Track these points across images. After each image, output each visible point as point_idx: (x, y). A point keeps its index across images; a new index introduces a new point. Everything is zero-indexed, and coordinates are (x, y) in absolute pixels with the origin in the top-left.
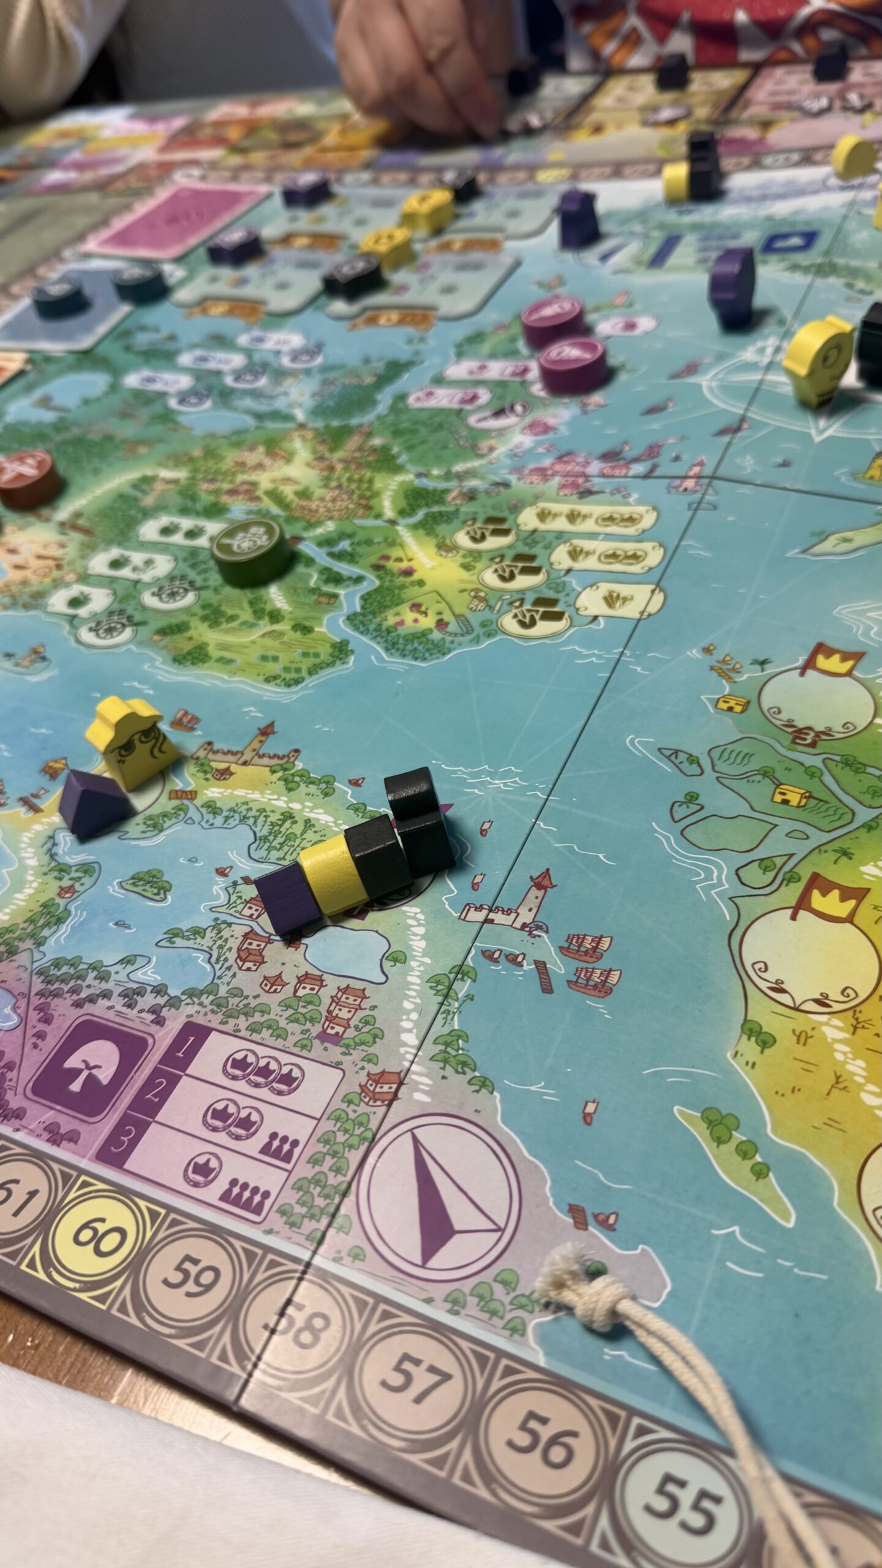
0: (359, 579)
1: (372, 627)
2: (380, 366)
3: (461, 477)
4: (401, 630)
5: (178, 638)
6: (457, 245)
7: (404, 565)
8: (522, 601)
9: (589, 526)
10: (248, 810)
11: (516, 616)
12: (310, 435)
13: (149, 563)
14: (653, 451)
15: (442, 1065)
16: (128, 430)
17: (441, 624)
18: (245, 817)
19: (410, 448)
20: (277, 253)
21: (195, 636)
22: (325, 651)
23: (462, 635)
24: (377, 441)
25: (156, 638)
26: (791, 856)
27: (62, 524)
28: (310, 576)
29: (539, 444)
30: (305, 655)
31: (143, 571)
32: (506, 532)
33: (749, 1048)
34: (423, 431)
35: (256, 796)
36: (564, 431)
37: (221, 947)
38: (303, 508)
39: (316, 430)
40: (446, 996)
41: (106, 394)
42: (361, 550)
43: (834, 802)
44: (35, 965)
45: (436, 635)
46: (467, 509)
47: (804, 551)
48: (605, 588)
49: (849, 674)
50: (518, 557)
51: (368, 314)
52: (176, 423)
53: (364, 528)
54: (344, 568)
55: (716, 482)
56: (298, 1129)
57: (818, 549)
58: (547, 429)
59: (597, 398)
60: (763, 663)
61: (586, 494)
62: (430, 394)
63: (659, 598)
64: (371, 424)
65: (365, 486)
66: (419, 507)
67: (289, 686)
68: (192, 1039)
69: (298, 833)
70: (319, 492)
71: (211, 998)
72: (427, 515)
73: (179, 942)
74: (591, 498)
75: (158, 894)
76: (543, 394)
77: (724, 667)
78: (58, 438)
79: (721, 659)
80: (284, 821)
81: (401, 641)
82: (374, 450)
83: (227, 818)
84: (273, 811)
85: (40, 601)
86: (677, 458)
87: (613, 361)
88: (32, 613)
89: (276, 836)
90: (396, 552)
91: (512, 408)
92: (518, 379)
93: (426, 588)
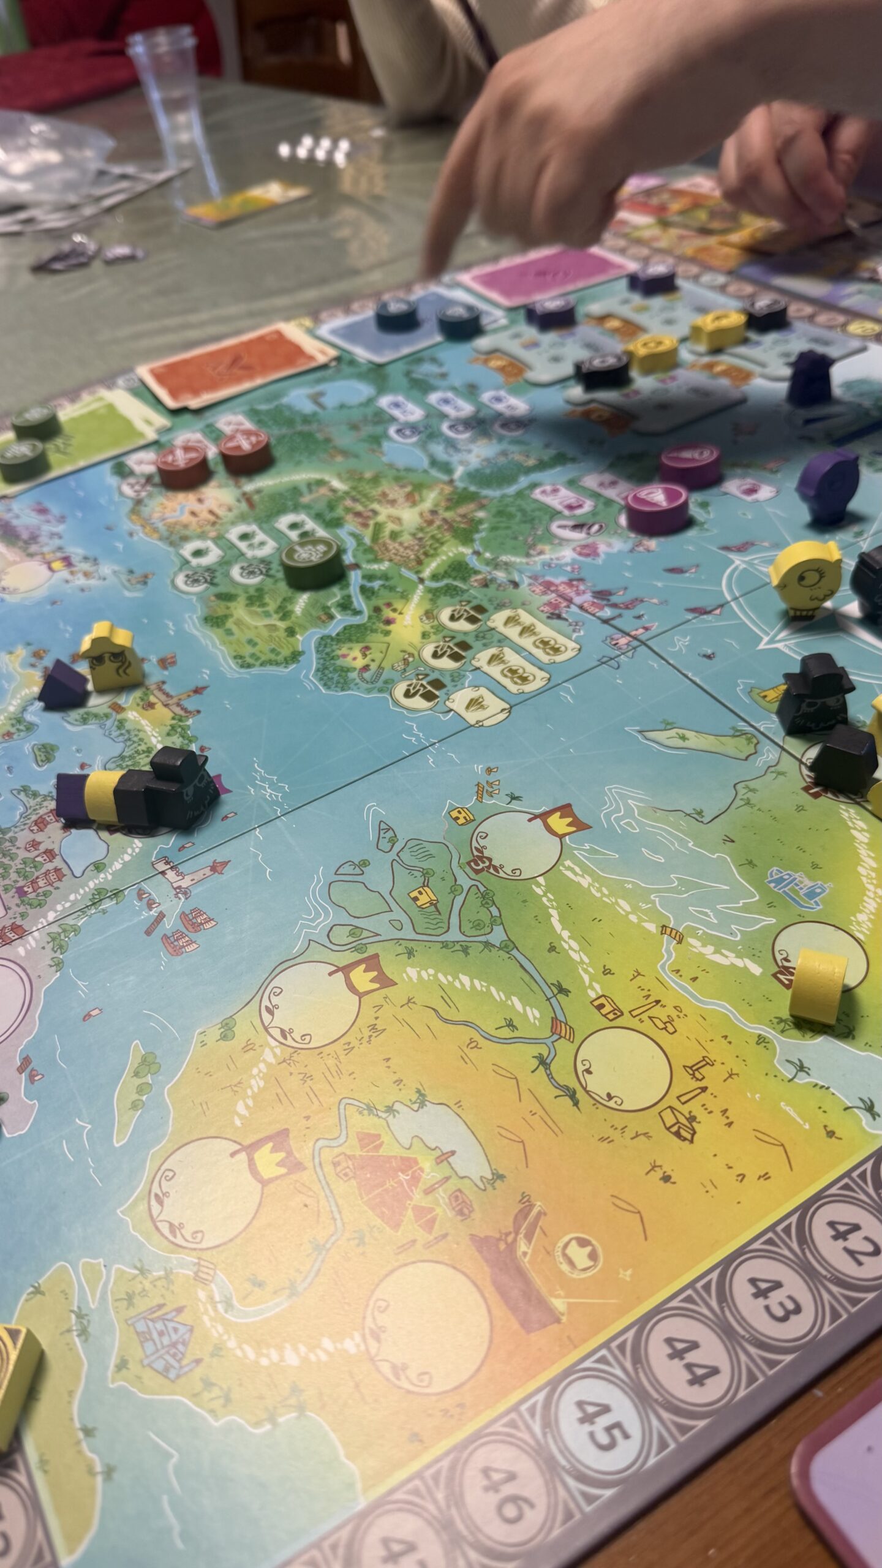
0: (357, 613)
1: (328, 650)
4: (340, 661)
5: (223, 604)
6: (719, 368)
7: (392, 615)
8: (427, 676)
9: (528, 642)
10: (136, 735)
11: (410, 685)
12: (448, 489)
13: (262, 544)
14: (631, 603)
15: (50, 940)
16: (344, 439)
17: (366, 668)
18: (129, 739)
19: (493, 529)
20: (581, 330)
21: (232, 609)
22: (286, 652)
23: (367, 682)
24: (481, 514)
25: (212, 598)
26: (378, 935)
27: (244, 494)
28: (336, 596)
29: (573, 563)
30: (273, 651)
31: (253, 548)
32: (475, 621)
33: (214, 1034)
34: (518, 518)
35: (148, 729)
36: (600, 559)
37: (34, 810)
38: (384, 544)
39: (456, 488)
40: (94, 904)
41: (361, 405)
42: (383, 592)
43: (445, 917)
45: (353, 675)
46: (474, 592)
47: (640, 732)
49: (561, 837)
50: (461, 644)
52: (379, 444)
53: (401, 576)
55: (641, 648)
57: (651, 735)
58: (592, 553)
60: (514, 798)
61: (554, 616)
62: (555, 491)
63: (501, 717)
64: (492, 499)
65: (437, 545)
66: (450, 576)
67: (242, 666)
70: (406, 539)
72: (447, 585)
73: (22, 796)
74: (554, 621)
75: (42, 761)
76: (623, 523)
77: (486, 787)
78: (299, 427)
79: (492, 781)
80: (144, 752)
81: (331, 668)
82: (471, 520)
83: (122, 734)
84: (146, 744)
85: (181, 543)
86: (640, 616)
88: (171, 549)
90: (398, 605)
91: (591, 526)
93: (387, 639)
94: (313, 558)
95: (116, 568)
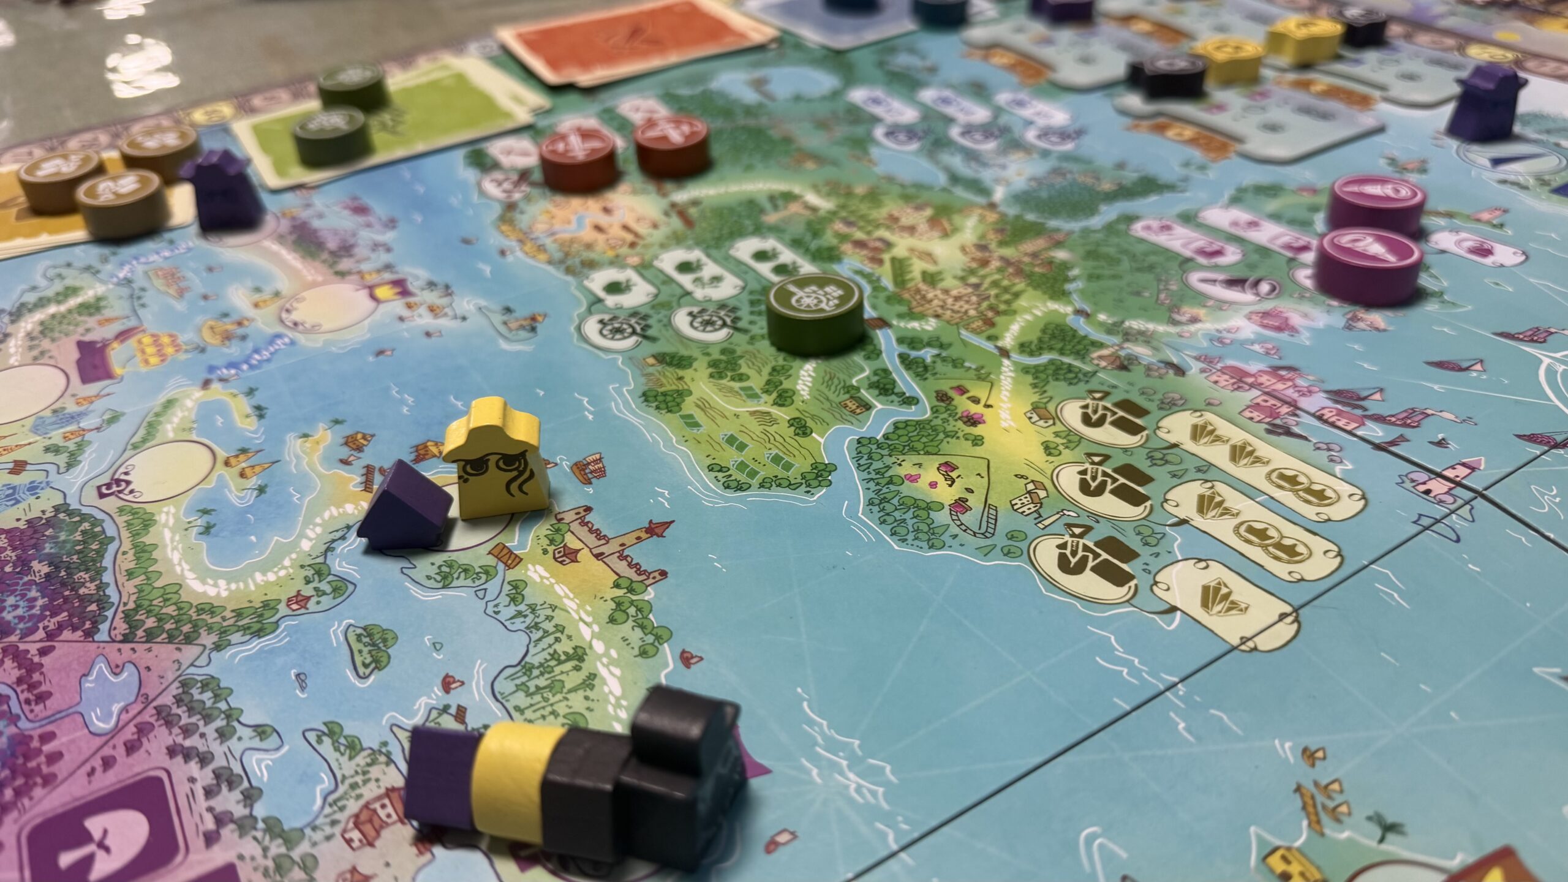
0: (910, 401)
1: (877, 465)
2: (1130, 176)
3: (1128, 336)
4: (907, 489)
5: (670, 372)
7: (975, 409)
8: (1088, 529)
9: (1255, 476)
10: (549, 618)
11: (1063, 546)
12: (992, 217)
13: (716, 280)
14: (1411, 419)
16: (813, 140)
17: (960, 505)
18: (536, 626)
19: (1092, 277)
20: (1107, 29)
21: (687, 379)
22: (801, 465)
23: (975, 534)
24: (1061, 255)
25: (651, 361)
27: (673, 205)
28: (862, 370)
29: (1260, 340)
30: (776, 459)
31: (703, 285)
32: (1133, 429)
34: (1126, 264)
35: (571, 605)
36: (1305, 338)
38: (918, 291)
39: (1003, 216)
42: (940, 367)
45: (942, 517)
46: (1107, 377)
48: (1217, 573)
50: (1127, 470)
51: (1161, 120)
52: (866, 152)
53: (965, 343)
54: (905, 381)
58: (1284, 326)
59: (1378, 318)
60: (1389, 828)
61: (1279, 430)
62: (1166, 228)
63: (1286, 630)
64: (1070, 233)
65: (1007, 297)
66: (1051, 349)
67: (727, 487)
69: (569, 685)
70: (949, 282)
71: (283, 850)
72: (1052, 362)
73: (326, 747)
74: (1284, 439)
75: (366, 666)
76: (1309, 283)
77: (1320, 799)
79: (1324, 782)
80: (569, 658)
81: (895, 501)
82: (1050, 263)
83: (519, 614)
84: (569, 637)
85: (585, 271)
86: (1441, 444)
87: (1424, 280)
88: (569, 278)
89: (542, 674)
90: (978, 390)
91: (1256, 284)
92: (1289, 254)
93: (979, 451)
94: (823, 306)
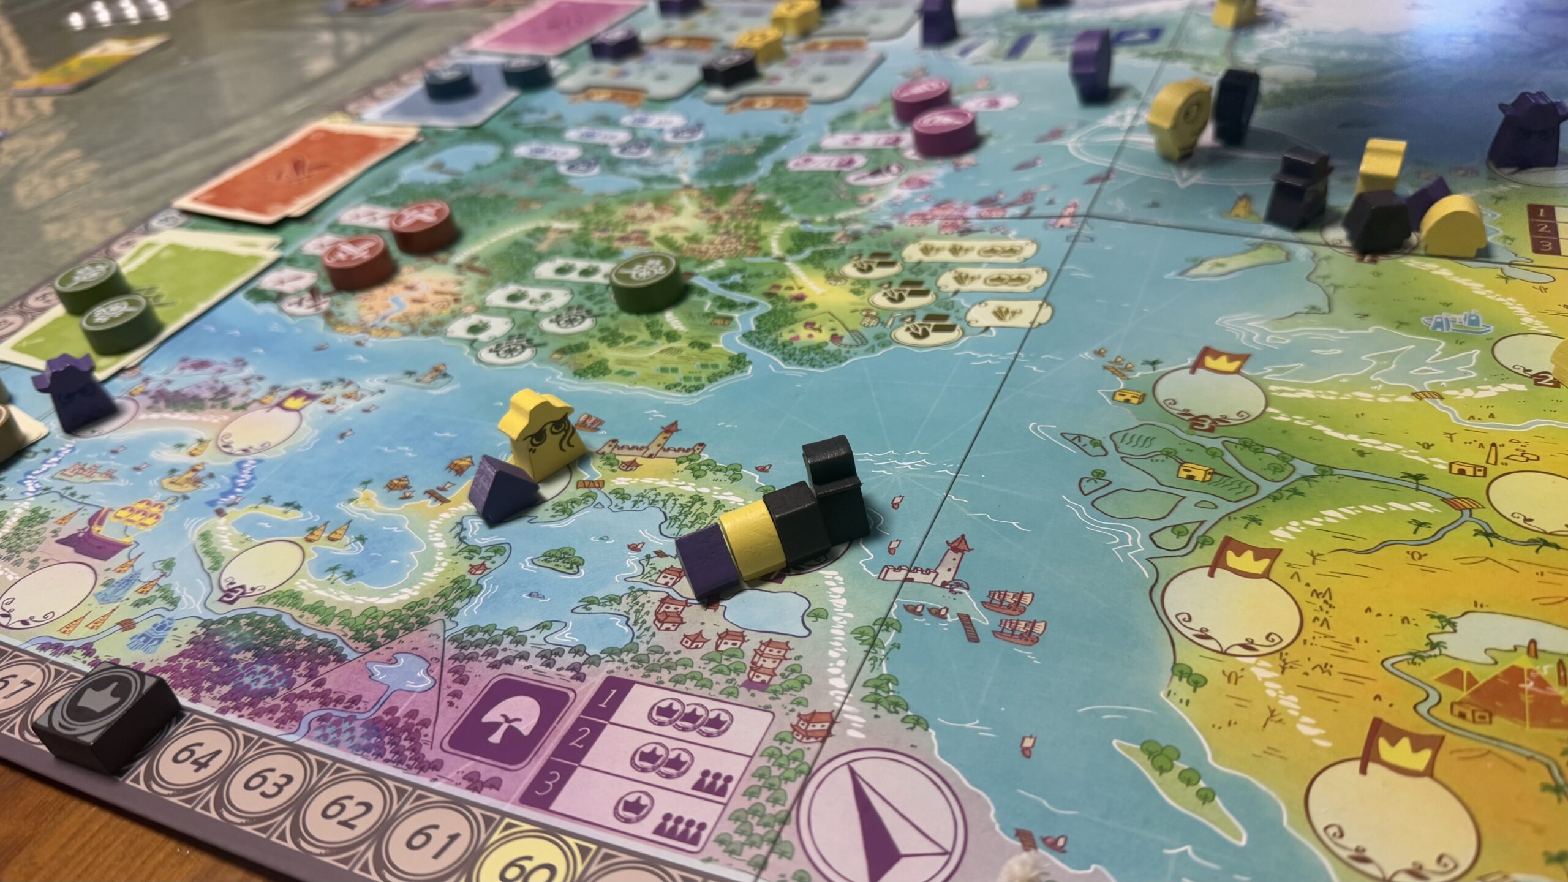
0: (752, 305)
1: (767, 342)
2: (759, 140)
3: (843, 222)
4: (796, 344)
5: (577, 355)
6: (824, 47)
7: (795, 292)
8: (913, 318)
9: (973, 257)
10: (657, 495)
11: (908, 329)
12: (696, 193)
13: (545, 296)
14: (1027, 197)
15: (873, 705)
16: (520, 190)
17: (835, 338)
18: (654, 501)
19: (793, 201)
20: (655, 51)
21: (595, 354)
22: (723, 364)
23: (857, 346)
24: (761, 197)
25: (556, 356)
26: (1202, 522)
27: (459, 266)
28: (704, 303)
29: (916, 195)
30: (704, 366)
31: (541, 303)
32: (892, 264)
33: (1183, 688)
34: (804, 189)
35: (664, 483)
36: (939, 185)
37: (638, 611)
38: (693, 250)
39: (701, 189)
40: (872, 645)
41: (498, 161)
42: (751, 281)
43: (1239, 477)
44: (448, 633)
45: (832, 347)
46: (851, 247)
47: (1183, 273)
48: (993, 305)
49: (1237, 372)
50: (906, 283)
51: (744, 100)
52: (566, 185)
53: (754, 265)
54: (736, 296)
55: (1090, 220)
56: (732, 766)
57: (1193, 272)
58: (922, 183)
59: (968, 159)
60: (1154, 363)
61: (965, 232)
62: (808, 160)
63: (1047, 312)
64: (754, 184)
65: (752, 231)
66: (806, 246)
67: (690, 392)
68: (614, 691)
69: (709, 513)
70: (707, 237)
71: (631, 655)
72: (814, 253)
73: (595, 608)
74: (971, 235)
75: (571, 568)
76: (916, 158)
77: (1116, 366)
78: (454, 196)
79: (1113, 359)
80: (693, 503)
81: (797, 352)
82: (758, 204)
83: (636, 502)
84: (681, 495)
85: (439, 329)
86: (1051, 202)
87: (982, 128)
88: (432, 338)
89: (686, 516)
90: (786, 283)
91: (888, 169)
92: (891, 147)
93: (817, 311)
95: (385, 377)
